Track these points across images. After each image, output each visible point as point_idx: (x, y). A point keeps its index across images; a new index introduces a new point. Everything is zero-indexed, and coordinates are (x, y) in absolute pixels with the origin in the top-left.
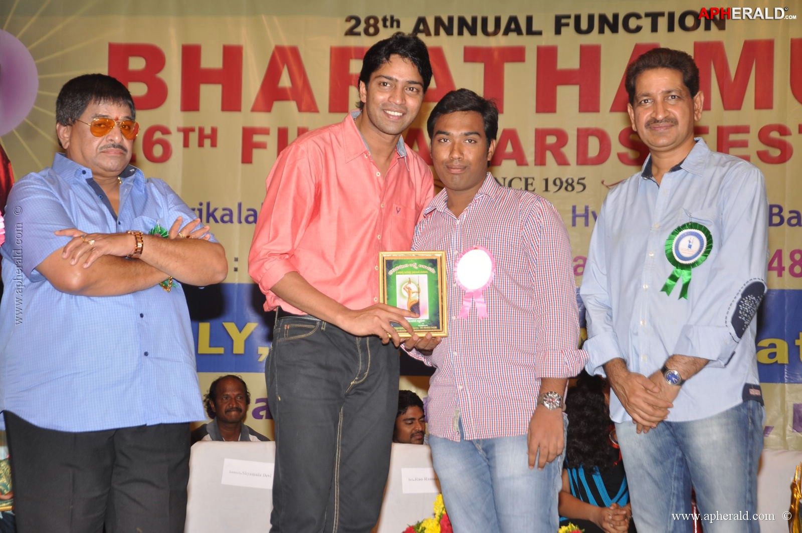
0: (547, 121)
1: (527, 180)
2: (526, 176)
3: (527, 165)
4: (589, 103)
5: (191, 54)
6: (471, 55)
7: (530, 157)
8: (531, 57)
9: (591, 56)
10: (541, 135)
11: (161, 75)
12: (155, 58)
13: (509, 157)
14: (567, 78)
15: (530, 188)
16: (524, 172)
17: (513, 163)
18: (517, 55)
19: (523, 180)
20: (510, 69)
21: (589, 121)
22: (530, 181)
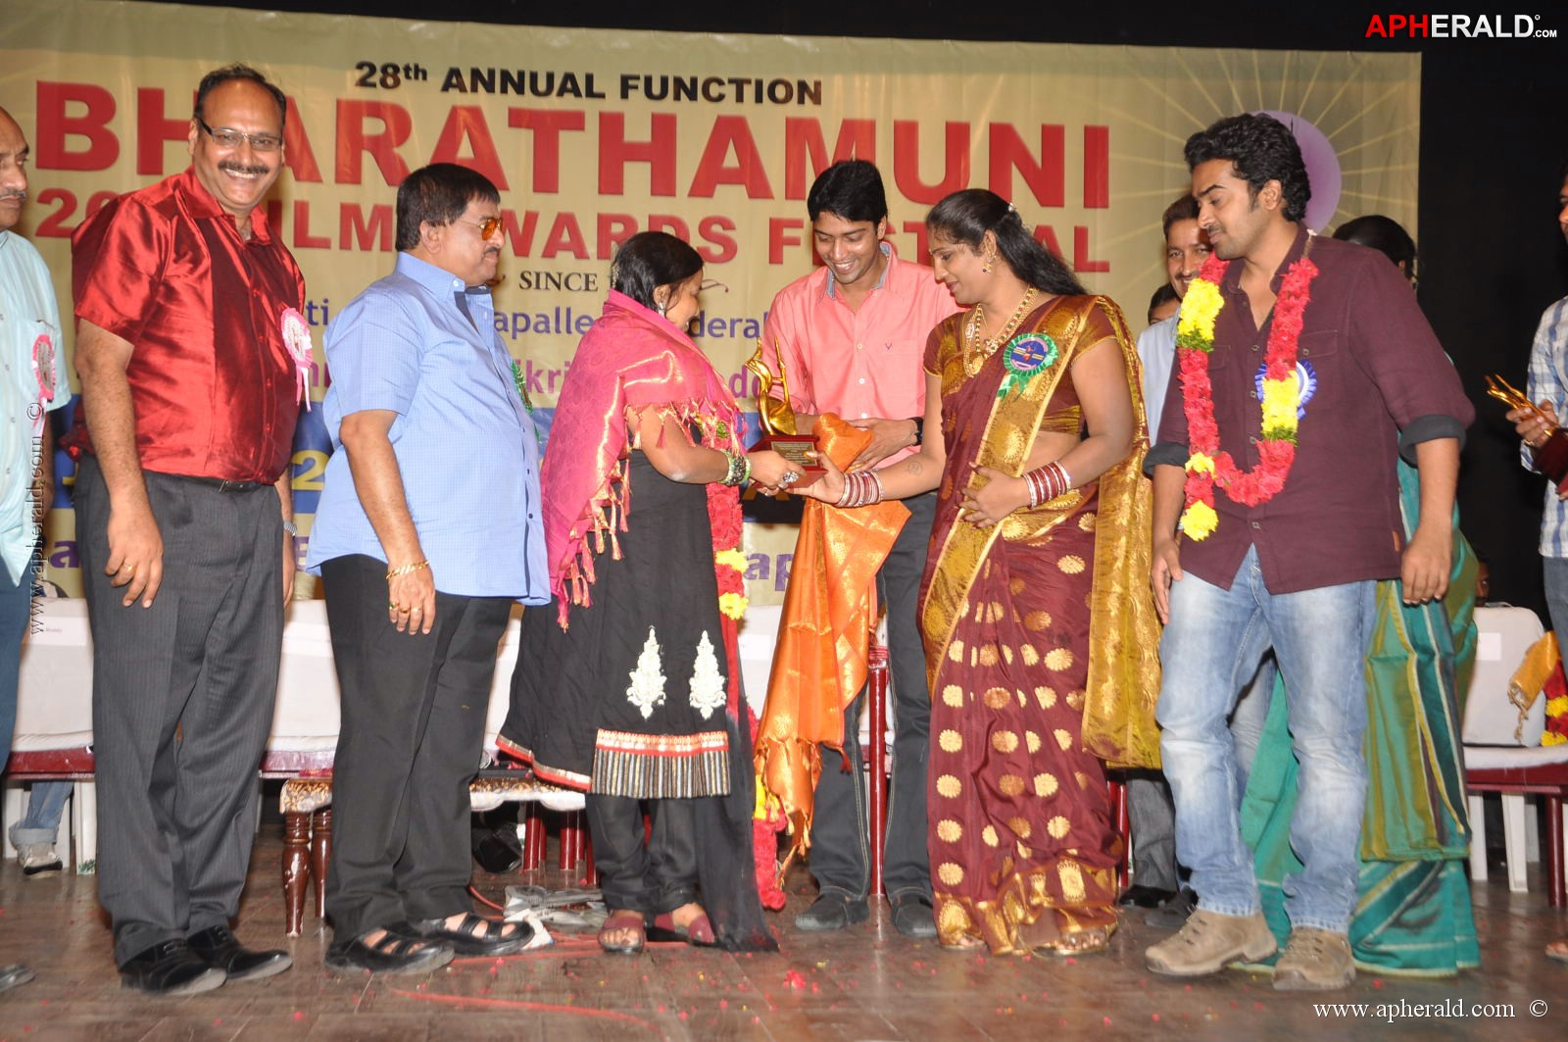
0: (612, 205)
1: (587, 276)
2: (587, 272)
3: (588, 258)
4: (663, 184)
5: (150, 102)
6: (517, 118)
7: (592, 249)
8: (592, 125)
9: (664, 127)
10: (604, 222)
11: (110, 126)
12: (102, 103)
13: (565, 248)
14: (636, 152)
15: (591, 287)
16: (584, 266)
17: (570, 255)
18: (576, 121)
19: (583, 277)
20: (566, 138)
21: (663, 206)
22: (591, 279)
